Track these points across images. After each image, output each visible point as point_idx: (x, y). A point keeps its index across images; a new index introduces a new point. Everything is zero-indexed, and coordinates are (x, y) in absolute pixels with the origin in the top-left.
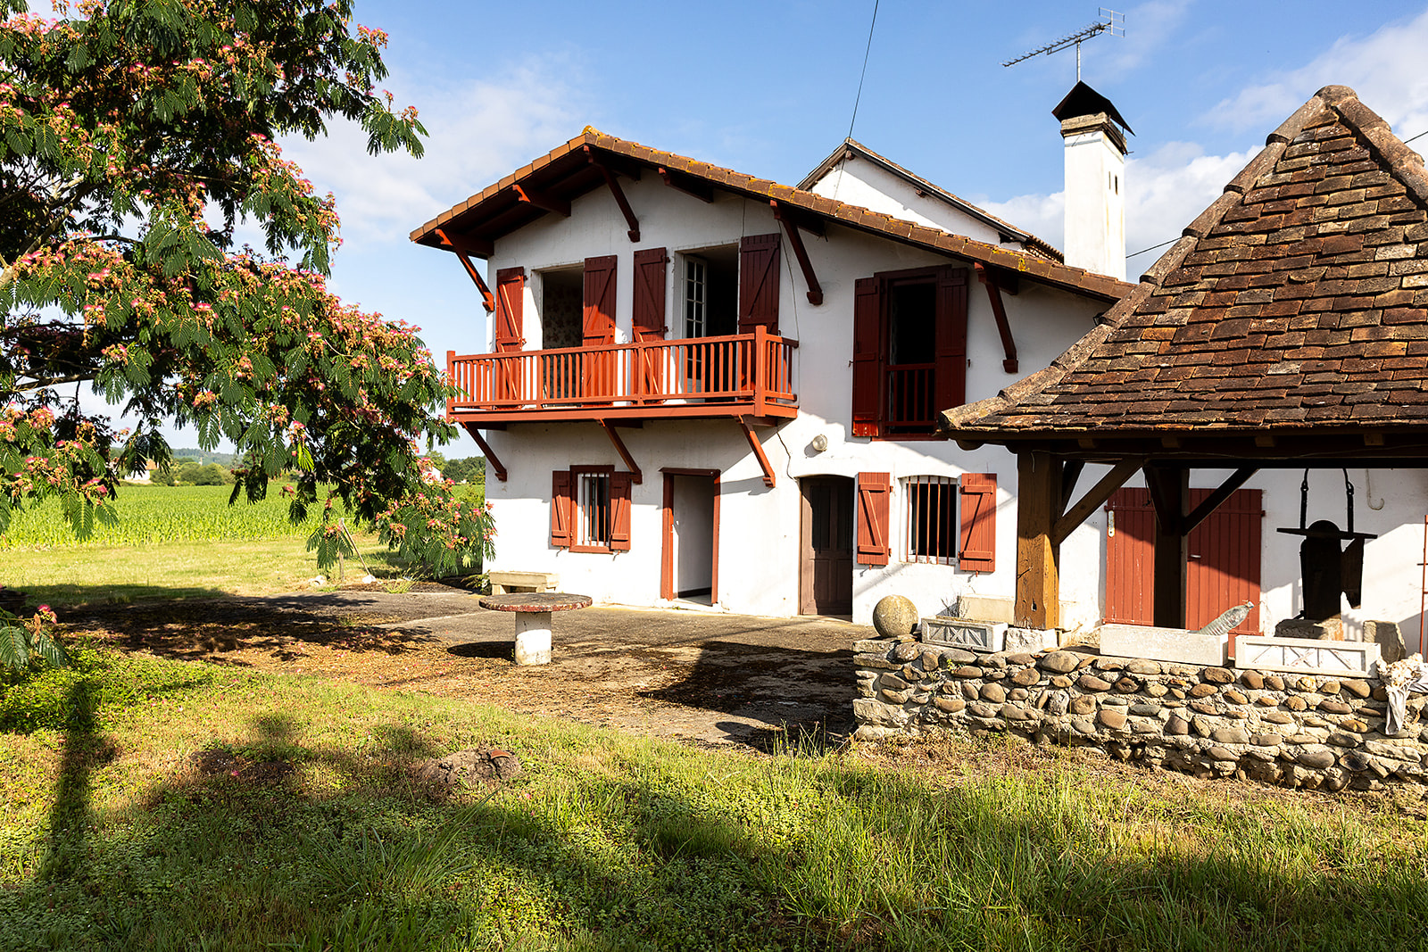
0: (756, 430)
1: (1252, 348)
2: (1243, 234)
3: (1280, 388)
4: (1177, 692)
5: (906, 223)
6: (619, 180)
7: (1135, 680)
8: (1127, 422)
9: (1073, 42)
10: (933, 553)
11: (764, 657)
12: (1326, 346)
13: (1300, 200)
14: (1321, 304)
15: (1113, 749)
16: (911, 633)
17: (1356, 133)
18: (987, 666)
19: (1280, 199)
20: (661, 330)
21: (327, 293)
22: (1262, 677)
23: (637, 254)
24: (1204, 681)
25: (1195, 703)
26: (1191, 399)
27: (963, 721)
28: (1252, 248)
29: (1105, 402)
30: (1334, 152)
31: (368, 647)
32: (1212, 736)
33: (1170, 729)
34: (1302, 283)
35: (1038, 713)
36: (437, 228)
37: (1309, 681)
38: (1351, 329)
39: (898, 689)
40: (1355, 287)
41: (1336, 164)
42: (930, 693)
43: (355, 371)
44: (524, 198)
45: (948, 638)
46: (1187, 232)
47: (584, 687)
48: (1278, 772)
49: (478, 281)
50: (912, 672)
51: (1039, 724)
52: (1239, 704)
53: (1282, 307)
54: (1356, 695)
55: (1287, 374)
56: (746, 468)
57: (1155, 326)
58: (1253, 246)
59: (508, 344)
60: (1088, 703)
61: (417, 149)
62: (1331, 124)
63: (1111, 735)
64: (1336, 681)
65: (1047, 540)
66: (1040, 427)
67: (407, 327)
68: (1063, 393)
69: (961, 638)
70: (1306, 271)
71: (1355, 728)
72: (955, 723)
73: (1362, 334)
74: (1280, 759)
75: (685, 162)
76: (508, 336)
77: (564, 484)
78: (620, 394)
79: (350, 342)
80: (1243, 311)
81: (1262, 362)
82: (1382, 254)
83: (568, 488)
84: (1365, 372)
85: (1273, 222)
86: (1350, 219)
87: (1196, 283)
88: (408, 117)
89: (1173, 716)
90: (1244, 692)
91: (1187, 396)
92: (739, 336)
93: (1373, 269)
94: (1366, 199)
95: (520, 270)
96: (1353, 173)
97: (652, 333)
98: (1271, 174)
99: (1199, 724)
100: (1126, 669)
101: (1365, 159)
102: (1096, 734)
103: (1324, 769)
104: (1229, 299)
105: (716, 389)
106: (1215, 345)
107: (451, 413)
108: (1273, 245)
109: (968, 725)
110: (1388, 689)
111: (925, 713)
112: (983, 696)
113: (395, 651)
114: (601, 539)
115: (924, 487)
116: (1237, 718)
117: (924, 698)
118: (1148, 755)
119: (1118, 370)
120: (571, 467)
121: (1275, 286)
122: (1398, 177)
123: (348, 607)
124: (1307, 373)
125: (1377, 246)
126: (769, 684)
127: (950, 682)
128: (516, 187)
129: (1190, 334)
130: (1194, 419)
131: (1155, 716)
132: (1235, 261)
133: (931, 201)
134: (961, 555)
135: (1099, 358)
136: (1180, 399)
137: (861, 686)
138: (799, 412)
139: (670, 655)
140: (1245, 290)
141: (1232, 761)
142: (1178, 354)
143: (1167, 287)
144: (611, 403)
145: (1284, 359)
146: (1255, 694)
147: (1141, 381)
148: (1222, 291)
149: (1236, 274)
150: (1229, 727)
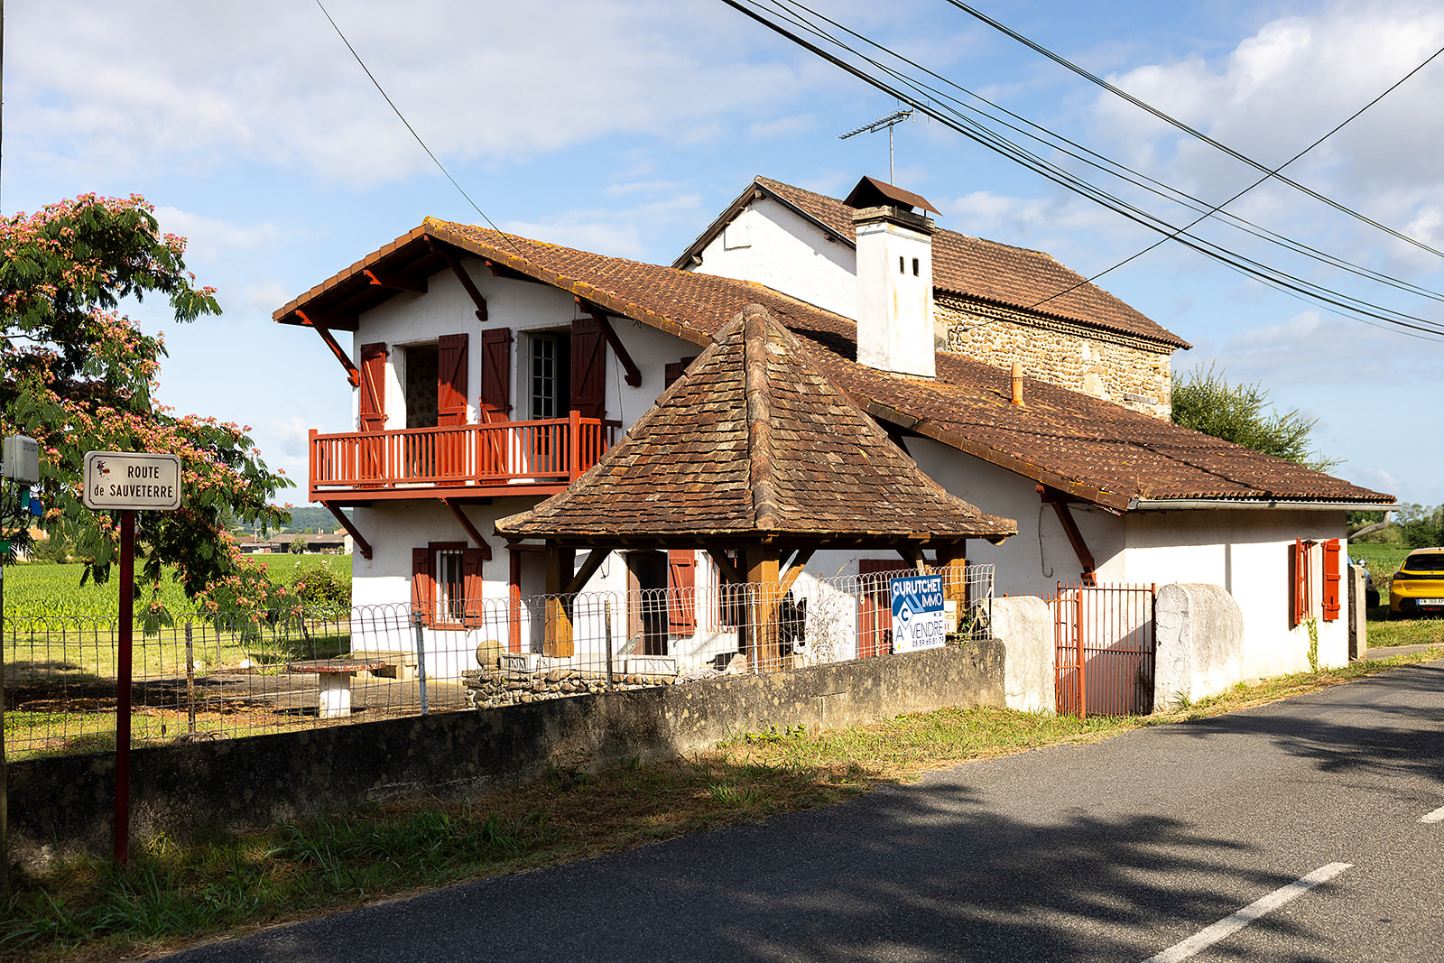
3: (642, 510)
6: (462, 263)
9: (886, 124)
13: (706, 386)
14: (685, 457)
16: (497, 664)
17: (745, 342)
18: (524, 681)
19: (699, 384)
20: (507, 409)
22: (633, 678)
30: (732, 354)
34: (685, 443)
36: (297, 309)
37: (651, 679)
38: (690, 474)
40: (702, 448)
41: (729, 363)
44: (375, 282)
45: (512, 665)
46: (656, 403)
49: (343, 358)
53: (671, 458)
55: (651, 501)
57: (620, 466)
59: (371, 420)
62: (739, 333)
64: (660, 678)
65: (559, 605)
68: (561, 509)
69: (516, 665)
70: (689, 435)
73: (691, 478)
76: (372, 413)
77: (423, 563)
81: (646, 493)
82: (722, 427)
83: (427, 565)
84: (677, 502)
85: (691, 400)
86: (717, 402)
87: (646, 438)
92: (557, 420)
93: (712, 437)
94: (730, 390)
95: (381, 347)
96: (733, 371)
97: (497, 411)
98: (702, 366)
100: (581, 677)
101: (741, 362)
106: (636, 481)
107: (313, 492)
113: (230, 712)
114: (458, 617)
120: (429, 543)
122: (746, 377)
123: (212, 686)
124: (659, 500)
128: (366, 272)
133: (840, 246)
135: (588, 486)
136: (601, 515)
140: (663, 445)
142: (620, 485)
144: (463, 481)
145: (657, 491)
148: (654, 444)
149: (663, 434)
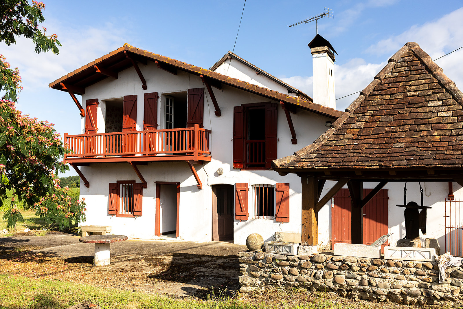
0: (195, 166)
1: (386, 137)
2: (382, 95)
3: (397, 153)
4: (363, 269)
5: (254, 85)
7: (348, 265)
8: (343, 165)
9: (315, 19)
10: (265, 215)
11: (199, 259)
12: (413, 137)
13: (401, 83)
14: (410, 122)
15: (340, 292)
16: (261, 248)
17: (420, 59)
18: (291, 261)
19: (394, 83)
20: (155, 125)
21: (16, 110)
22: (394, 262)
23: (145, 95)
24: (373, 264)
25: (370, 273)
26: (365, 156)
27: (282, 283)
28: (385, 100)
29: (334, 157)
30: (412, 66)
31: (28, 260)
32: (377, 286)
33: (361, 283)
34: (403, 114)
35: (311, 279)
36: (61, 82)
37: (411, 263)
38: (421, 131)
39: (256, 271)
40: (422, 116)
41: (413, 71)
42: (269, 272)
43: (27, 143)
44: (99, 71)
45: (276, 250)
46: (361, 94)
47: (125, 274)
48: (401, 299)
49: (78, 104)
50: (262, 264)
51: (312, 283)
52: (386, 273)
53: (396, 122)
54: (428, 268)
55: (399, 148)
56: (191, 181)
57: (351, 129)
58: (385, 99)
59: (90, 130)
60: (330, 274)
61: (56, 51)
62: (411, 56)
63: (339, 287)
64: (420, 263)
65: (313, 211)
66: (310, 167)
67: (48, 124)
68: (318, 154)
69: (281, 250)
70: (404, 109)
71: (428, 281)
72: (279, 284)
73: (425, 133)
74: (402, 294)
75: (166, 59)
76: (91, 127)
77: (114, 189)
78: (138, 151)
79: (26, 130)
80: (383, 124)
81: (390, 143)
82: (431, 104)
83: (116, 190)
84: (427, 147)
85: (392, 91)
86: (419, 91)
87: (365, 113)
88: (53, 38)
89: (362, 278)
90: (388, 268)
91: (364, 155)
92: (187, 128)
93: (428, 110)
94: (424, 84)
95: (96, 100)
96: (419, 74)
97: (151, 126)
98: (390, 73)
99: (372, 282)
100: (344, 260)
101: (423, 69)
102: (333, 287)
103: (418, 297)
104: (378, 119)
105: (178, 150)
106: (373, 136)
107: (65, 159)
108: (392, 99)
109: (284, 285)
110: (439, 265)
111: (267, 281)
112: (290, 273)
113: (41, 261)
114: (130, 211)
115: (261, 189)
116: (386, 278)
117: (267, 275)
118: (353, 294)
119: (338, 145)
120: (117, 181)
121: (394, 115)
122: (435, 76)
123: (18, 243)
124: (406, 147)
125: (428, 101)
126: (202, 270)
127: (277, 268)
128: (95, 66)
129: (364, 132)
130: (367, 164)
131: (355, 279)
132: (379, 105)
133: (261, 76)
134: (276, 216)
135: (331, 140)
136: (361, 157)
137: (242, 270)
138: (212, 159)
139: (160, 259)
140: (383, 116)
141: (384, 295)
142: (360, 139)
143: (355, 114)
144: (134, 155)
145: (398, 142)
146: (392, 269)
147: (347, 149)
148: (375, 116)
149: (380, 110)
150: (383, 282)
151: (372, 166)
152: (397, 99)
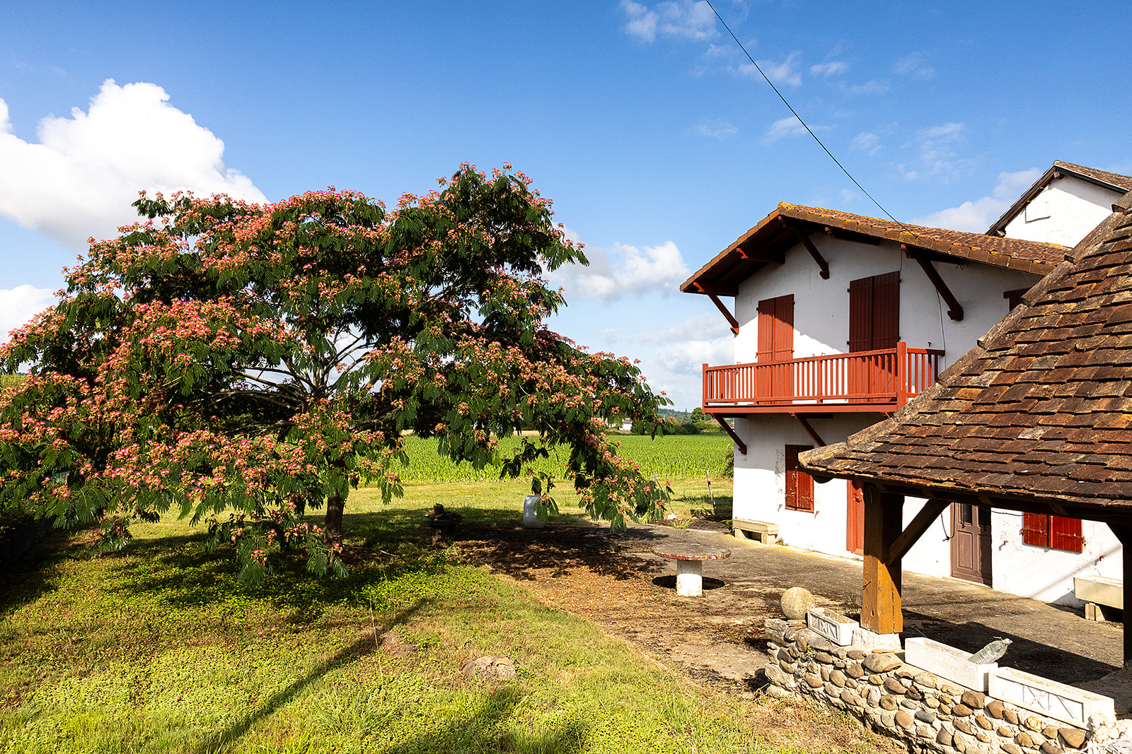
1: (1021, 412)
2: (1060, 303)
3: (1013, 453)
4: (945, 707)
7: (919, 689)
12: (1075, 414)
13: (1110, 270)
14: (1086, 373)
15: (911, 745)
18: (836, 656)
19: (1095, 269)
22: (1002, 709)
24: (964, 702)
25: (957, 720)
27: (822, 696)
28: (1062, 316)
32: (965, 752)
33: (940, 738)
34: (1083, 351)
35: (862, 702)
36: (694, 281)
37: (1033, 722)
38: (1098, 398)
39: (788, 662)
40: (1118, 357)
42: (805, 670)
44: (744, 257)
45: (821, 628)
47: (697, 618)
50: (793, 650)
51: (863, 710)
52: (985, 729)
53: (1059, 374)
55: (1030, 439)
58: (1061, 314)
60: (892, 702)
63: (904, 732)
64: (1055, 725)
68: (885, 442)
69: (826, 630)
70: (1090, 339)
72: (818, 697)
73: (1103, 404)
80: (1031, 376)
81: (1019, 427)
87: (1009, 348)
89: (942, 727)
90: (990, 719)
91: (952, 454)
98: (1102, 243)
99: (958, 739)
100: (916, 679)
102: (895, 729)
104: (1025, 364)
106: (998, 408)
108: (1076, 313)
109: (825, 701)
110: (1089, 743)
111: (801, 684)
112: (832, 679)
116: (984, 741)
117: (804, 673)
119: (928, 425)
120: (786, 445)
124: (1045, 439)
127: (814, 664)
128: (739, 250)
130: (937, 476)
131: (932, 724)
132: (1044, 328)
135: (925, 413)
136: (945, 456)
143: (990, 351)
145: (1038, 424)
146: (997, 724)
147: (937, 436)
148: (1024, 356)
149: (1040, 341)
150: (976, 747)
151: (941, 482)
152: (1085, 311)
